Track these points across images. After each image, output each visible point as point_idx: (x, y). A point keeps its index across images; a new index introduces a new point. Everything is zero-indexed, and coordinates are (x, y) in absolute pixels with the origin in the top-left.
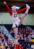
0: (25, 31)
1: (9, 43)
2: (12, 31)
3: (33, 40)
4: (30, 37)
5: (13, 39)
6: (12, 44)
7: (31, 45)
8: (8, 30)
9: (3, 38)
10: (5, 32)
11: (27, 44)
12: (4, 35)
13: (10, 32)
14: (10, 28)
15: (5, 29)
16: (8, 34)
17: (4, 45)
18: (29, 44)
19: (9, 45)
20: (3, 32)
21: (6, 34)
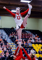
0: (25, 35)
1: (8, 47)
2: (11, 35)
3: (33, 44)
4: (29, 42)
5: (12, 44)
6: (11, 48)
7: (31, 49)
8: (7, 34)
9: (2, 42)
10: (4, 36)
11: (26, 49)
12: (3, 39)
13: (9, 36)
14: (9, 32)
15: (4, 33)
16: (7, 38)
17: (3, 49)
18: (28, 49)
19: (8, 49)
20: (2, 36)
21: (5, 38)
